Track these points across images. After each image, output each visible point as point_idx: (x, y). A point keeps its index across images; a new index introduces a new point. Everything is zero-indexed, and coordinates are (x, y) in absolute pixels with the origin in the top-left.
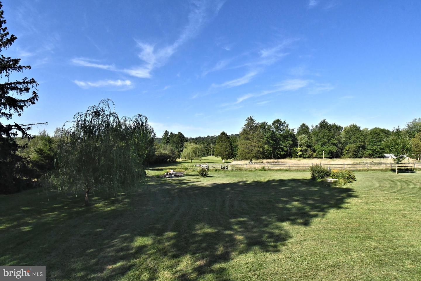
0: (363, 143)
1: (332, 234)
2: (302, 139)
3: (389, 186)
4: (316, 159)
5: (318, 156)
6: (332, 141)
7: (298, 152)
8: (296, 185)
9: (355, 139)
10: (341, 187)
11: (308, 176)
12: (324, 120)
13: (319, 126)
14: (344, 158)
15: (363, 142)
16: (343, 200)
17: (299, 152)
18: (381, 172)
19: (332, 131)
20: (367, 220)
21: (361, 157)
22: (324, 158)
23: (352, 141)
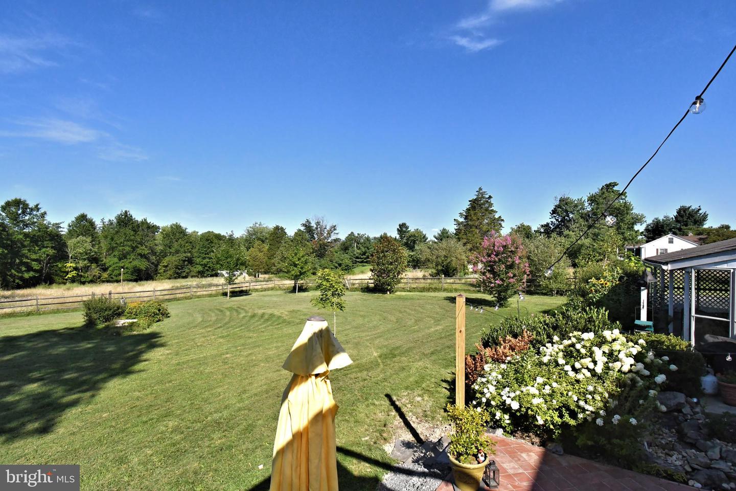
0: (189, 255)
1: (99, 432)
2: (78, 246)
3: (214, 319)
4: (108, 284)
5: (112, 278)
6: (139, 251)
7: (67, 273)
8: (46, 344)
9: (178, 248)
10: (141, 333)
11: (78, 320)
12: (126, 212)
13: (115, 220)
14: (159, 279)
15: (190, 252)
16: (138, 357)
17: (71, 272)
18: (209, 298)
19: (140, 233)
20: (170, 384)
21: (186, 277)
22: (124, 280)
23: (173, 250)
